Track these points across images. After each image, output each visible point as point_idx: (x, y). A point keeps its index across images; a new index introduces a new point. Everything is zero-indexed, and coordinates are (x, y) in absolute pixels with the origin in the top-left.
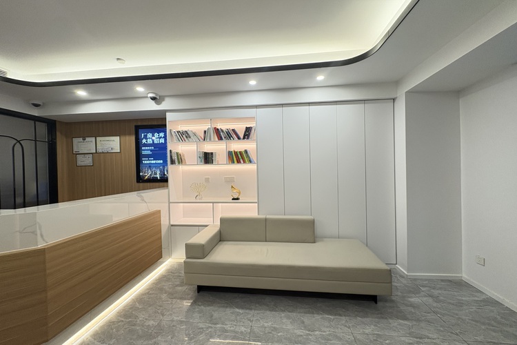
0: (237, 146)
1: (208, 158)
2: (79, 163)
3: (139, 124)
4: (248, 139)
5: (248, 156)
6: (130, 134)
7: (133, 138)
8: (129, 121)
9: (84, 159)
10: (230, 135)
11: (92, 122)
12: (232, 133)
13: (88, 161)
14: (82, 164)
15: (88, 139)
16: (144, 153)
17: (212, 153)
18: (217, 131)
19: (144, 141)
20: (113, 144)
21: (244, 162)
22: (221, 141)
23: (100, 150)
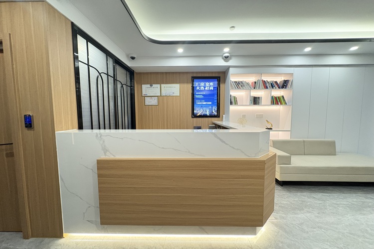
0: (277, 93)
1: (256, 101)
2: (147, 103)
3: (195, 75)
4: (285, 88)
5: (284, 100)
6: (188, 83)
7: (190, 85)
8: (187, 73)
9: (151, 100)
10: (273, 85)
11: (158, 73)
12: (274, 83)
13: (153, 102)
14: (150, 104)
15: (154, 85)
16: (197, 96)
17: (259, 98)
18: (264, 82)
19: (198, 88)
20: (174, 89)
21: (281, 104)
22: (266, 90)
23: (163, 94)
